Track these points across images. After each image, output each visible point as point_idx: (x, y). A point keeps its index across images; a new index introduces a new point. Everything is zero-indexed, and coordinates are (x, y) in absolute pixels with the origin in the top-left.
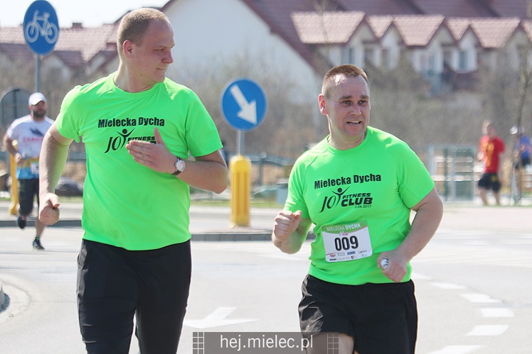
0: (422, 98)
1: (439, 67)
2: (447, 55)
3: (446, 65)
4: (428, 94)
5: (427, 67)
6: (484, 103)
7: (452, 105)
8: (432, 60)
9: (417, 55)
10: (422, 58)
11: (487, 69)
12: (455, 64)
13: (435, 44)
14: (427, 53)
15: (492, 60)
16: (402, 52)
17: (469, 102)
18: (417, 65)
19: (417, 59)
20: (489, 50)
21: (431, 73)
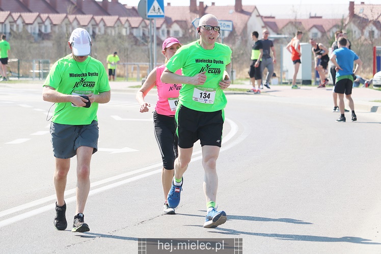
0: (31, 43)
1: (37, 31)
2: (40, 27)
3: (40, 30)
4: (33, 41)
5: (33, 31)
6: (53, 44)
7: (42, 45)
8: (35, 29)
9: (29, 26)
10: (31, 28)
11: (55, 32)
12: (43, 30)
13: (36, 23)
14: (33, 26)
15: (56, 29)
16: (24, 26)
17: (48, 44)
18: (29, 31)
19: (29, 28)
20: (55, 25)
21: (34, 33)
